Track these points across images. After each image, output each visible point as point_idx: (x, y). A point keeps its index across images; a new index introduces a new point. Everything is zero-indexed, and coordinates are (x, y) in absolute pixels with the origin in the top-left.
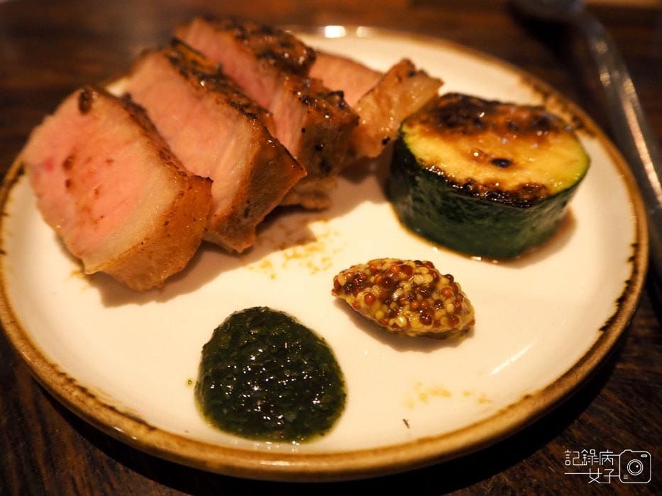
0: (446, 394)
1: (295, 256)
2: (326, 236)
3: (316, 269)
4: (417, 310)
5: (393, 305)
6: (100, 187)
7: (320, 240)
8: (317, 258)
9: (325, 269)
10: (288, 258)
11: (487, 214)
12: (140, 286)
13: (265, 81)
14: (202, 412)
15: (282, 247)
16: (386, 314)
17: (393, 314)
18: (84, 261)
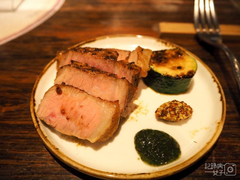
0: (197, 131)
1: (137, 112)
2: (141, 103)
3: (146, 114)
4: (184, 113)
5: (177, 115)
6: (82, 115)
7: (140, 105)
8: (143, 110)
9: (148, 112)
10: (136, 114)
11: (183, 82)
12: (105, 140)
13: (110, 66)
14: (149, 165)
15: (132, 111)
16: (176, 118)
17: (178, 117)
18: (88, 139)
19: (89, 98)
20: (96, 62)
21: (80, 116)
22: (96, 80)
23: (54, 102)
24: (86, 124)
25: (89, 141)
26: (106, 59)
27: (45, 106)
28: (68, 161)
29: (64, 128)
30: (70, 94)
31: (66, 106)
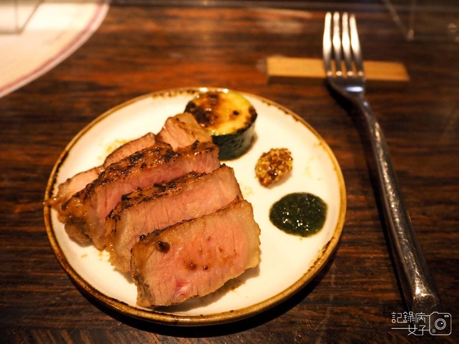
0: (308, 167)
6: (219, 248)
13: (177, 166)
18: (248, 267)
19: (209, 221)
20: (152, 175)
21: (218, 250)
22: (184, 196)
23: (167, 268)
24: (232, 254)
25: (251, 268)
26: (169, 161)
27: (159, 284)
28: (261, 306)
29: (210, 285)
30: (180, 237)
31: (189, 255)
